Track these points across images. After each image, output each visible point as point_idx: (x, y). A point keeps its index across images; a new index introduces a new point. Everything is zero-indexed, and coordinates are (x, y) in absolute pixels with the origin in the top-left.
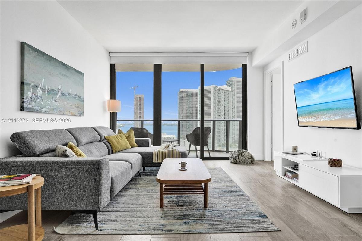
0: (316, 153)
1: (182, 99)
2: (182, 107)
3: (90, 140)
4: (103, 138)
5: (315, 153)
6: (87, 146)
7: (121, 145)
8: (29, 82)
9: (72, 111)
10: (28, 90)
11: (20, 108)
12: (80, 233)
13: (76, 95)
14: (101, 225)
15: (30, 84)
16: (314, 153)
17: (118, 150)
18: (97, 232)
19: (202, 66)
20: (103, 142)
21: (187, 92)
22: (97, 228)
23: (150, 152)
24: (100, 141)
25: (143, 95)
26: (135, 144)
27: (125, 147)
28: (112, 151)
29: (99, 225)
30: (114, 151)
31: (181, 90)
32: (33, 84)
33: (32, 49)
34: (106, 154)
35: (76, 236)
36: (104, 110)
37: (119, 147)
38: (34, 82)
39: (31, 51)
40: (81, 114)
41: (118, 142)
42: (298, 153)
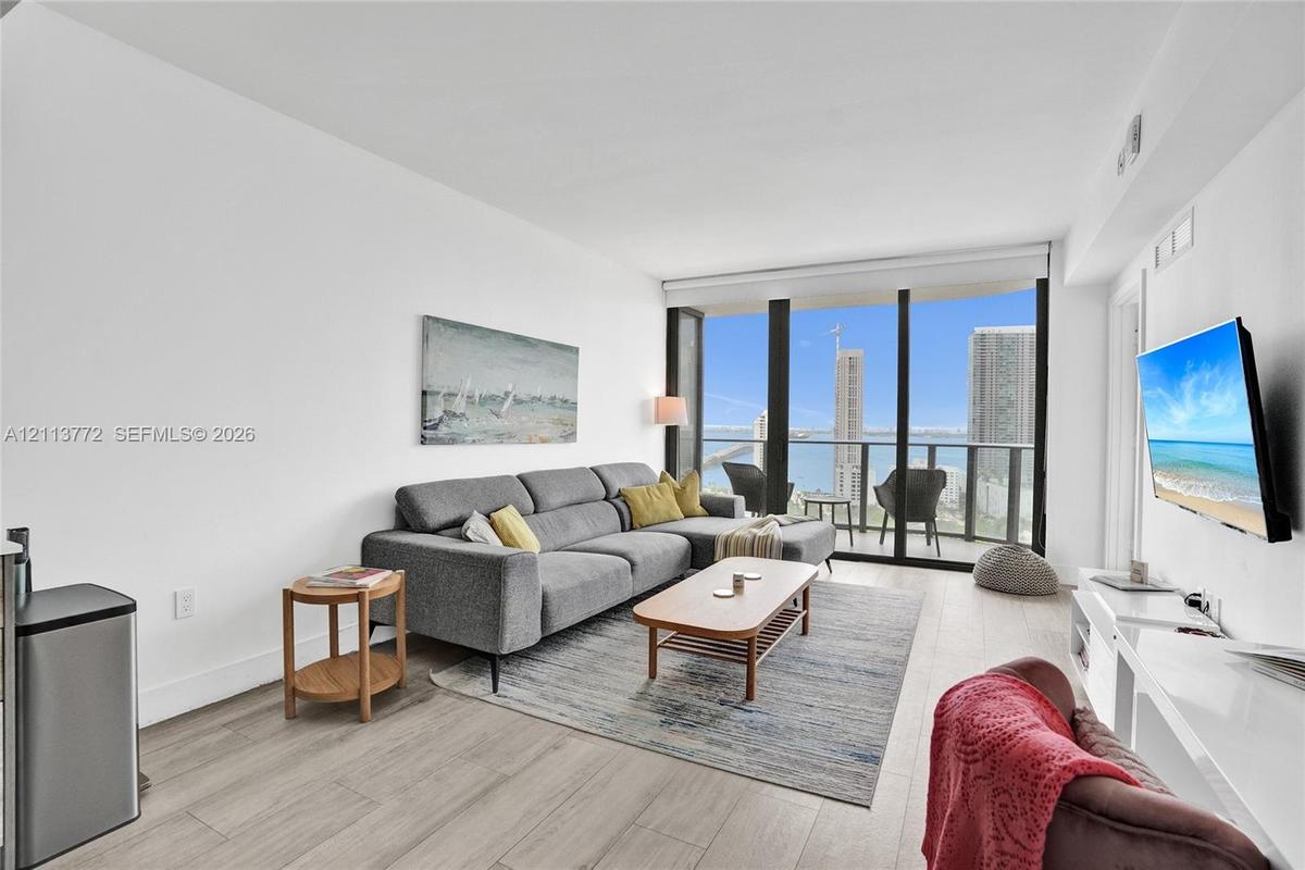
0: (1200, 595)
1: (983, 359)
2: (983, 380)
3: (575, 498)
4: (614, 492)
5: (1198, 598)
6: (563, 510)
7: (656, 512)
8: (436, 389)
9: (544, 434)
10: (434, 404)
11: (420, 439)
12: (464, 692)
13: (554, 398)
14: (507, 686)
15: (438, 393)
16: (1195, 595)
17: (644, 523)
18: (492, 698)
19: (904, 296)
20: (612, 503)
21: (1000, 337)
22: (495, 690)
23: (710, 536)
24: (606, 499)
25: (861, 351)
26: (700, 509)
27: (664, 516)
28: (631, 524)
29: (500, 684)
30: (636, 525)
31: (978, 330)
32: (444, 391)
33: (444, 325)
34: (611, 531)
35: (456, 695)
36: (645, 422)
37: (648, 516)
38: (448, 387)
39: (442, 329)
40: (569, 436)
41: (649, 504)
42: (1149, 587)
